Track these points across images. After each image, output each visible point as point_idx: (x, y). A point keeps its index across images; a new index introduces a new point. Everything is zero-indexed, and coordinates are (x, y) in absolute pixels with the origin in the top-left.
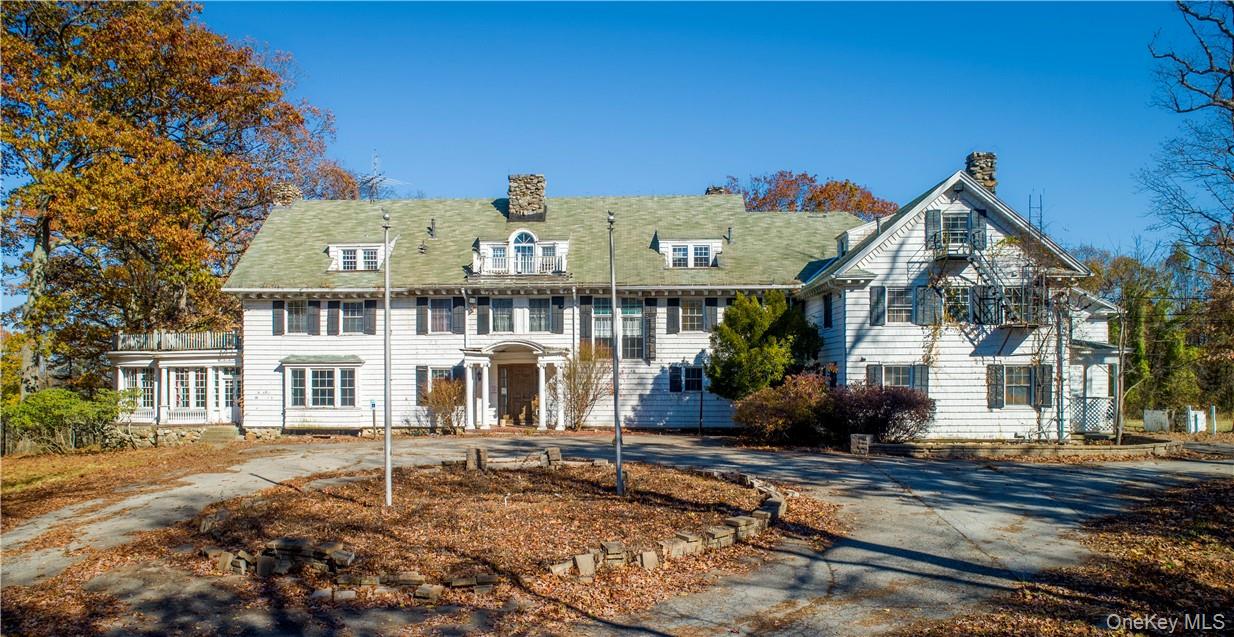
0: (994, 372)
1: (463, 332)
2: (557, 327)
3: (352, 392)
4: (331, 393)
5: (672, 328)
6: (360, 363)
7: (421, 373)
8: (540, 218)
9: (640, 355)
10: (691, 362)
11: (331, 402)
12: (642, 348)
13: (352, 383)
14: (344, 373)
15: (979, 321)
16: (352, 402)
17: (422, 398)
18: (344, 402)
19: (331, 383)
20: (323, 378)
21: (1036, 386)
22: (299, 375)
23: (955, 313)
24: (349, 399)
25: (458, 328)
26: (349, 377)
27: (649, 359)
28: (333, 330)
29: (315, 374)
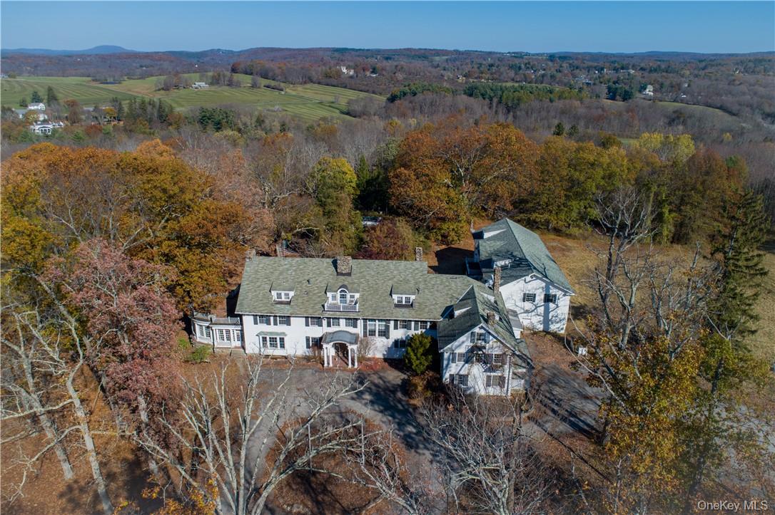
0: (489, 377)
1: (322, 326)
2: (355, 326)
3: (284, 344)
4: (277, 344)
5: (396, 328)
6: (286, 335)
7: (308, 339)
8: (349, 274)
9: (384, 335)
10: (404, 339)
11: (276, 347)
12: (385, 333)
13: (283, 342)
14: (280, 338)
15: (485, 363)
16: (284, 347)
17: (308, 347)
18: (281, 347)
19: (276, 341)
20: (273, 340)
21: (501, 381)
22: (264, 339)
23: (478, 361)
24: (283, 346)
25: (321, 325)
26: (282, 340)
27: (388, 338)
28: (275, 324)
29: (270, 338)
